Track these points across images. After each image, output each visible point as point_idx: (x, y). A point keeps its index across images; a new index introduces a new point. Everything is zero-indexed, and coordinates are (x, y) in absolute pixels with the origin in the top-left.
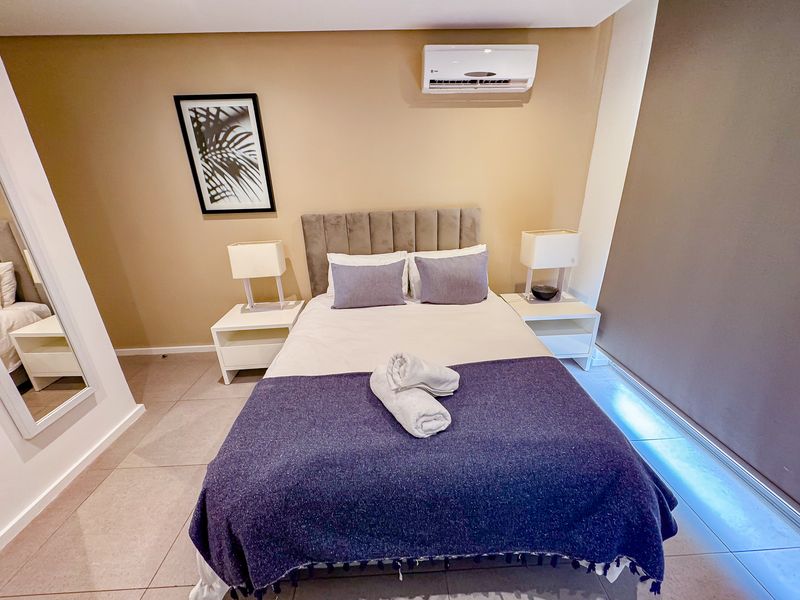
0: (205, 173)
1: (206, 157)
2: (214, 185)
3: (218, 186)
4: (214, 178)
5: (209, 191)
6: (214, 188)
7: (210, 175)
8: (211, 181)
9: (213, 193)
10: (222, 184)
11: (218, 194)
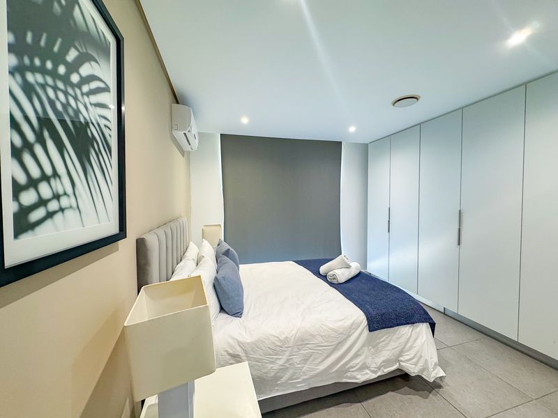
0: (14, 125)
1: (30, 77)
2: (35, 173)
3: (45, 178)
4: (38, 150)
5: (17, 189)
6: (33, 183)
7: (31, 137)
8: (27, 159)
9: (28, 198)
10: (55, 174)
11: (42, 202)
